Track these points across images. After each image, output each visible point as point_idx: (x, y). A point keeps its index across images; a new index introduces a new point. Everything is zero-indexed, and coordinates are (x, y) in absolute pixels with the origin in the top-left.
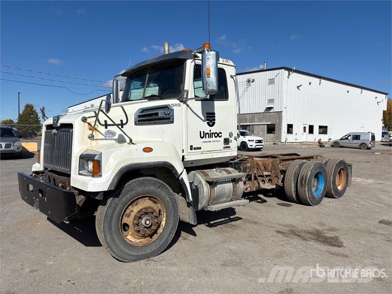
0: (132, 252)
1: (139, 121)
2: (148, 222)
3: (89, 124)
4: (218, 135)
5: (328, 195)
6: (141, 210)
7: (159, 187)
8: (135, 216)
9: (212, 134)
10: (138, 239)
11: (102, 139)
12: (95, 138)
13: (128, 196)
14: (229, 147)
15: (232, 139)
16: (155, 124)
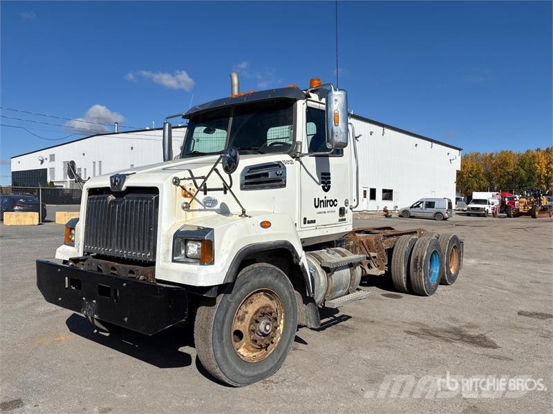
0: (246, 371)
1: (246, 184)
2: (268, 327)
3: (183, 188)
4: (333, 203)
5: (443, 282)
6: (259, 310)
7: (277, 276)
8: (252, 319)
9: (328, 201)
10: (253, 352)
11: (200, 210)
12: (191, 208)
13: (242, 291)
14: (345, 220)
15: (347, 208)
16: (263, 188)
